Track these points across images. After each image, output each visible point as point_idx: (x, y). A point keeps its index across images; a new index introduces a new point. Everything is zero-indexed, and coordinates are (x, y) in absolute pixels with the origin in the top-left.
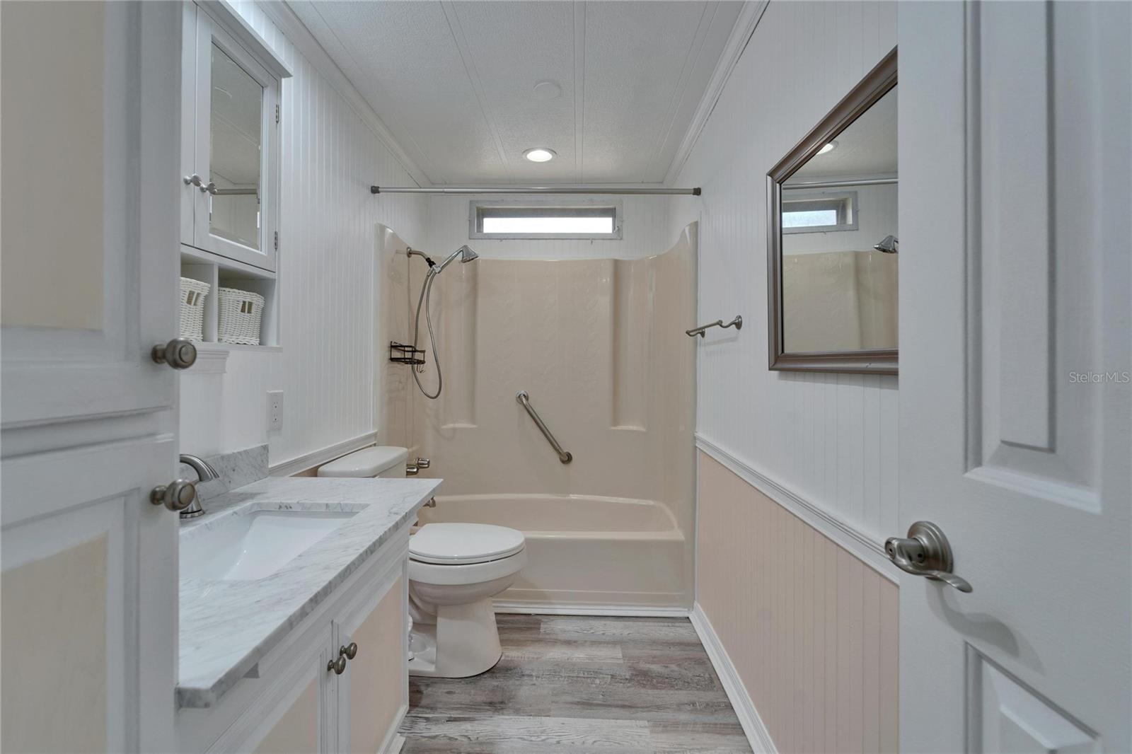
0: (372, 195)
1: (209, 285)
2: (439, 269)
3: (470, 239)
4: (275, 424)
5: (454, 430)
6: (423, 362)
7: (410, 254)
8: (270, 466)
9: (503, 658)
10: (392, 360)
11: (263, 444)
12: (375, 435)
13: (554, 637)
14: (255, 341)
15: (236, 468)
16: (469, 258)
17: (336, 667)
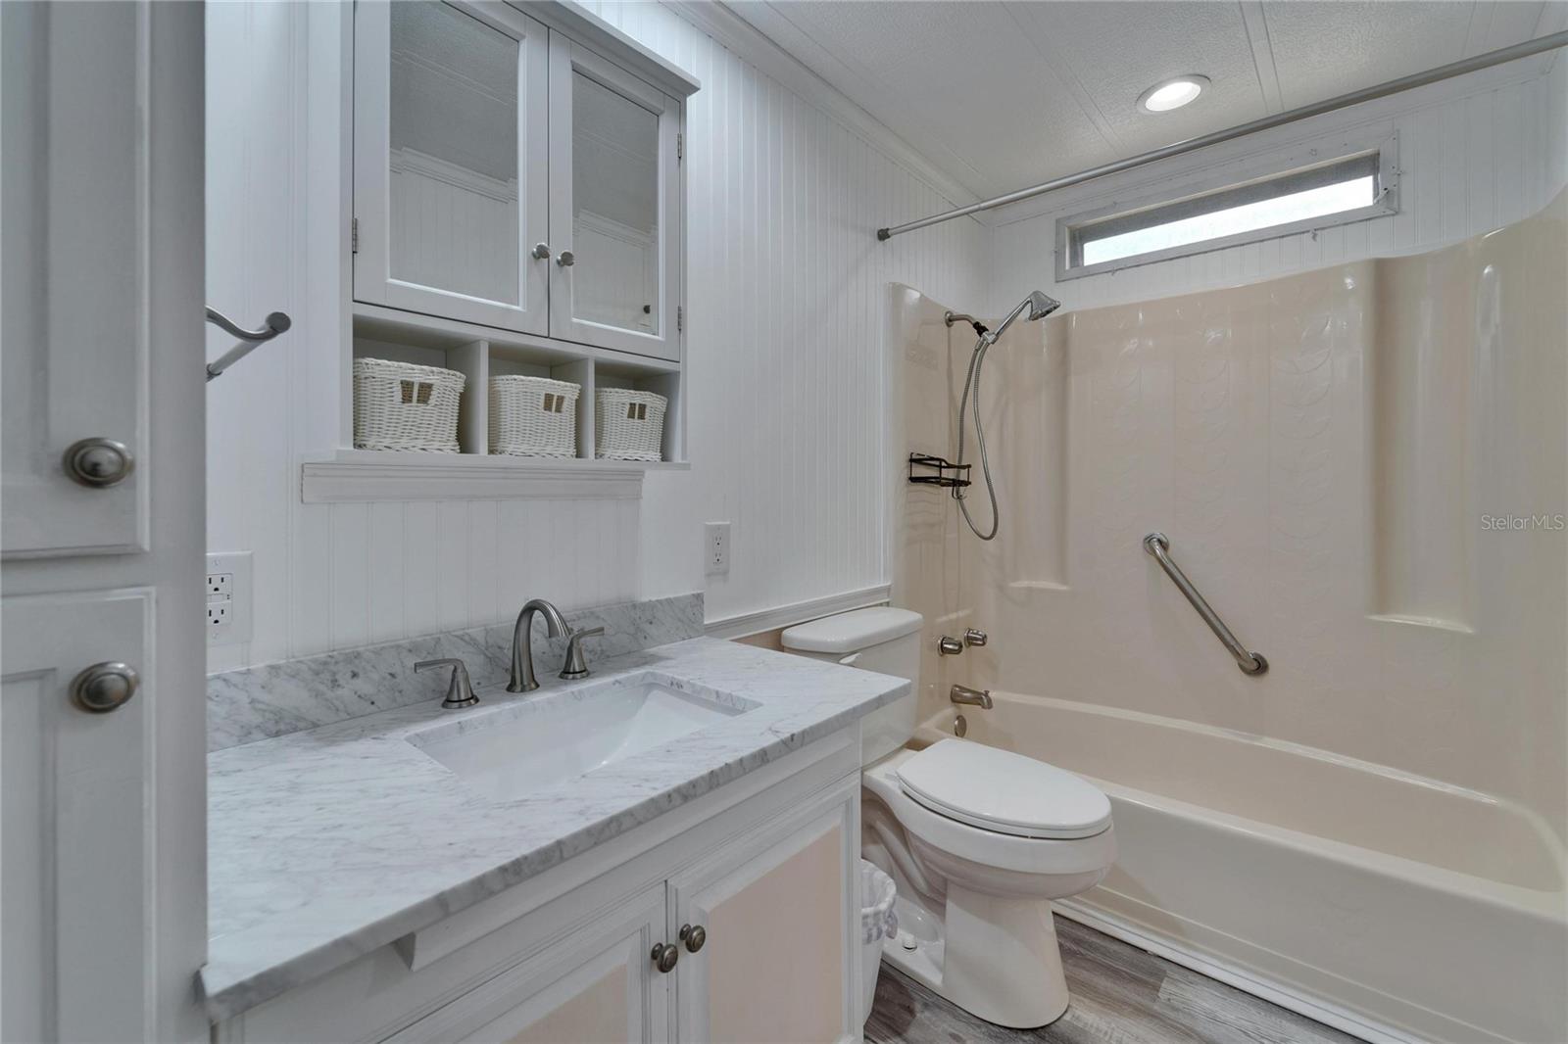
0: (881, 243)
1: (579, 386)
2: (994, 336)
3: (1057, 282)
4: (718, 564)
5: (1030, 589)
6: (967, 483)
7: (950, 320)
8: (706, 622)
9: (1067, 1017)
10: (914, 480)
11: (695, 592)
12: (888, 589)
13: (1187, 1021)
14: (656, 456)
15: (654, 621)
16: (1042, 309)
17: (663, 960)
